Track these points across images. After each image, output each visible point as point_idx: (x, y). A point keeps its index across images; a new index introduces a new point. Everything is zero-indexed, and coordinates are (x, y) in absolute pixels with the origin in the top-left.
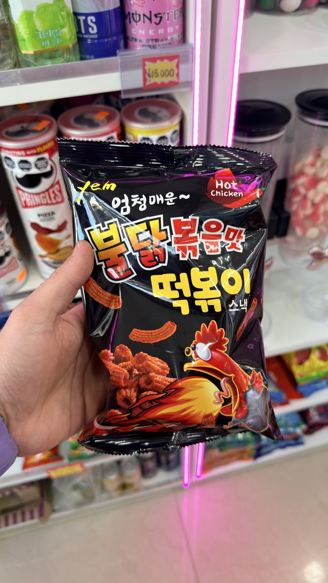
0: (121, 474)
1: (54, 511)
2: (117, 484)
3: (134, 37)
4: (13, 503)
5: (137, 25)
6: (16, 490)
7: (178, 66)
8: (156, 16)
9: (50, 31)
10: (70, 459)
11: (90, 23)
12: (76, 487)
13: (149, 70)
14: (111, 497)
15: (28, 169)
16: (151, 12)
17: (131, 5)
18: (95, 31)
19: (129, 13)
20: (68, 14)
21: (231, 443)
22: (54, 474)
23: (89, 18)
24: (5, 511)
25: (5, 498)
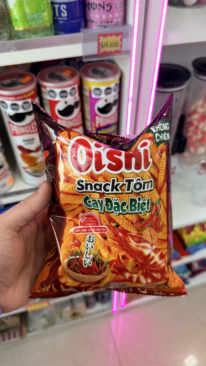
0: (73, 307)
1: (29, 331)
2: (70, 313)
3: (92, 19)
4: (2, 328)
5: (94, 11)
6: (4, 320)
7: (121, 40)
8: (107, 5)
9: (35, 14)
11: (62, 9)
12: (44, 316)
13: (102, 42)
14: (66, 321)
15: (17, 109)
16: (104, 3)
18: (66, 15)
19: (89, 3)
20: (48, 3)
22: (30, 309)
23: (62, 6)
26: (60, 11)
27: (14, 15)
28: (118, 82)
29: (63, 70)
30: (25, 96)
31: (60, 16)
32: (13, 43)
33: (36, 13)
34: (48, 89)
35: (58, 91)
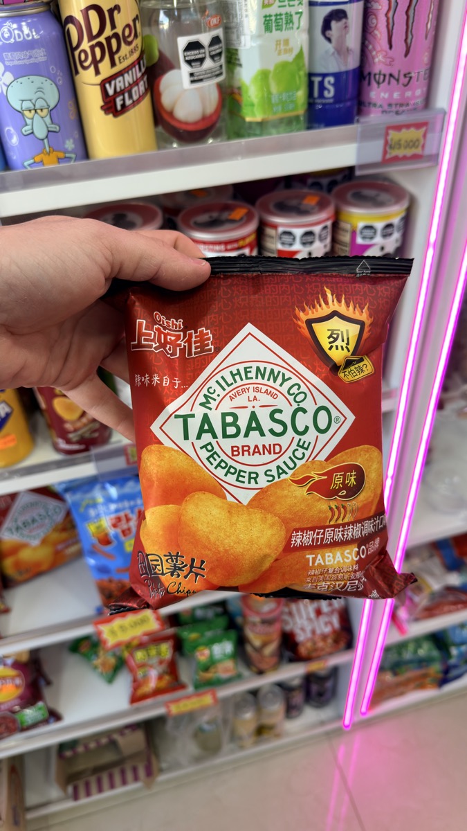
0: (259, 710)
1: (161, 771)
2: (252, 727)
3: (373, 101)
4: (109, 757)
5: (379, 87)
6: (116, 737)
7: (425, 136)
8: (405, 76)
9: (284, 94)
10: (197, 686)
11: (327, 85)
12: (197, 734)
13: (392, 140)
14: (242, 748)
16: (399, 72)
17: (374, 63)
18: (332, 94)
19: (370, 74)
20: (303, 75)
21: (410, 662)
22: (175, 709)
23: (327, 79)
24: (97, 770)
25: (100, 748)
26: (322, 87)
27: (249, 97)
28: (403, 214)
29: (303, 197)
30: (241, 243)
31: (321, 95)
32: (243, 143)
33: (286, 93)
34: (281, 230)
35: (298, 232)
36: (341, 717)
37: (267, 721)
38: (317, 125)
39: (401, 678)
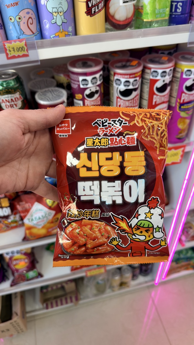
1: (81, 299)
2: (118, 283)
4: (60, 293)
6: (64, 284)
11: (179, 6)
15: (128, 86)
18: (180, 10)
21: (183, 258)
22: (89, 274)
23: (179, 4)
24: (56, 298)
25: (58, 289)
26: (176, 7)
27: (147, 10)
30: (136, 75)
31: (176, 11)
32: (143, 31)
33: (162, 9)
34: (152, 70)
35: (160, 71)
36: (154, 280)
37: (124, 280)
38: (173, 24)
39: (179, 265)
